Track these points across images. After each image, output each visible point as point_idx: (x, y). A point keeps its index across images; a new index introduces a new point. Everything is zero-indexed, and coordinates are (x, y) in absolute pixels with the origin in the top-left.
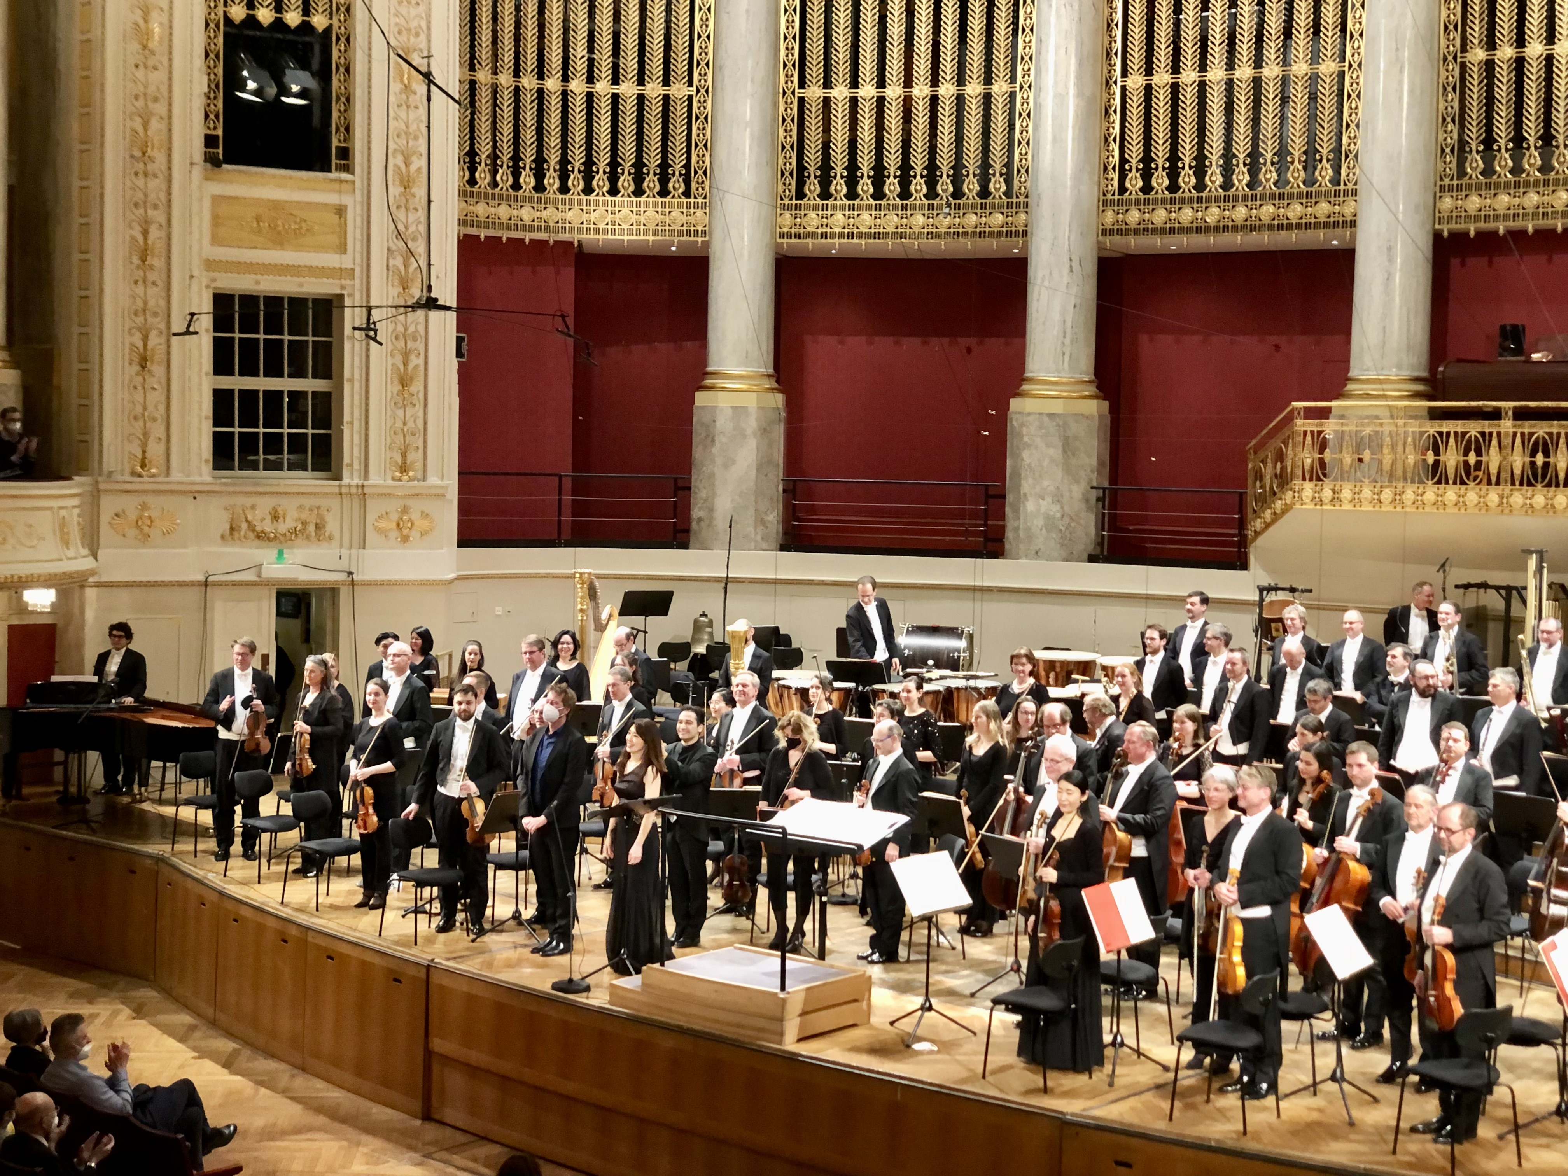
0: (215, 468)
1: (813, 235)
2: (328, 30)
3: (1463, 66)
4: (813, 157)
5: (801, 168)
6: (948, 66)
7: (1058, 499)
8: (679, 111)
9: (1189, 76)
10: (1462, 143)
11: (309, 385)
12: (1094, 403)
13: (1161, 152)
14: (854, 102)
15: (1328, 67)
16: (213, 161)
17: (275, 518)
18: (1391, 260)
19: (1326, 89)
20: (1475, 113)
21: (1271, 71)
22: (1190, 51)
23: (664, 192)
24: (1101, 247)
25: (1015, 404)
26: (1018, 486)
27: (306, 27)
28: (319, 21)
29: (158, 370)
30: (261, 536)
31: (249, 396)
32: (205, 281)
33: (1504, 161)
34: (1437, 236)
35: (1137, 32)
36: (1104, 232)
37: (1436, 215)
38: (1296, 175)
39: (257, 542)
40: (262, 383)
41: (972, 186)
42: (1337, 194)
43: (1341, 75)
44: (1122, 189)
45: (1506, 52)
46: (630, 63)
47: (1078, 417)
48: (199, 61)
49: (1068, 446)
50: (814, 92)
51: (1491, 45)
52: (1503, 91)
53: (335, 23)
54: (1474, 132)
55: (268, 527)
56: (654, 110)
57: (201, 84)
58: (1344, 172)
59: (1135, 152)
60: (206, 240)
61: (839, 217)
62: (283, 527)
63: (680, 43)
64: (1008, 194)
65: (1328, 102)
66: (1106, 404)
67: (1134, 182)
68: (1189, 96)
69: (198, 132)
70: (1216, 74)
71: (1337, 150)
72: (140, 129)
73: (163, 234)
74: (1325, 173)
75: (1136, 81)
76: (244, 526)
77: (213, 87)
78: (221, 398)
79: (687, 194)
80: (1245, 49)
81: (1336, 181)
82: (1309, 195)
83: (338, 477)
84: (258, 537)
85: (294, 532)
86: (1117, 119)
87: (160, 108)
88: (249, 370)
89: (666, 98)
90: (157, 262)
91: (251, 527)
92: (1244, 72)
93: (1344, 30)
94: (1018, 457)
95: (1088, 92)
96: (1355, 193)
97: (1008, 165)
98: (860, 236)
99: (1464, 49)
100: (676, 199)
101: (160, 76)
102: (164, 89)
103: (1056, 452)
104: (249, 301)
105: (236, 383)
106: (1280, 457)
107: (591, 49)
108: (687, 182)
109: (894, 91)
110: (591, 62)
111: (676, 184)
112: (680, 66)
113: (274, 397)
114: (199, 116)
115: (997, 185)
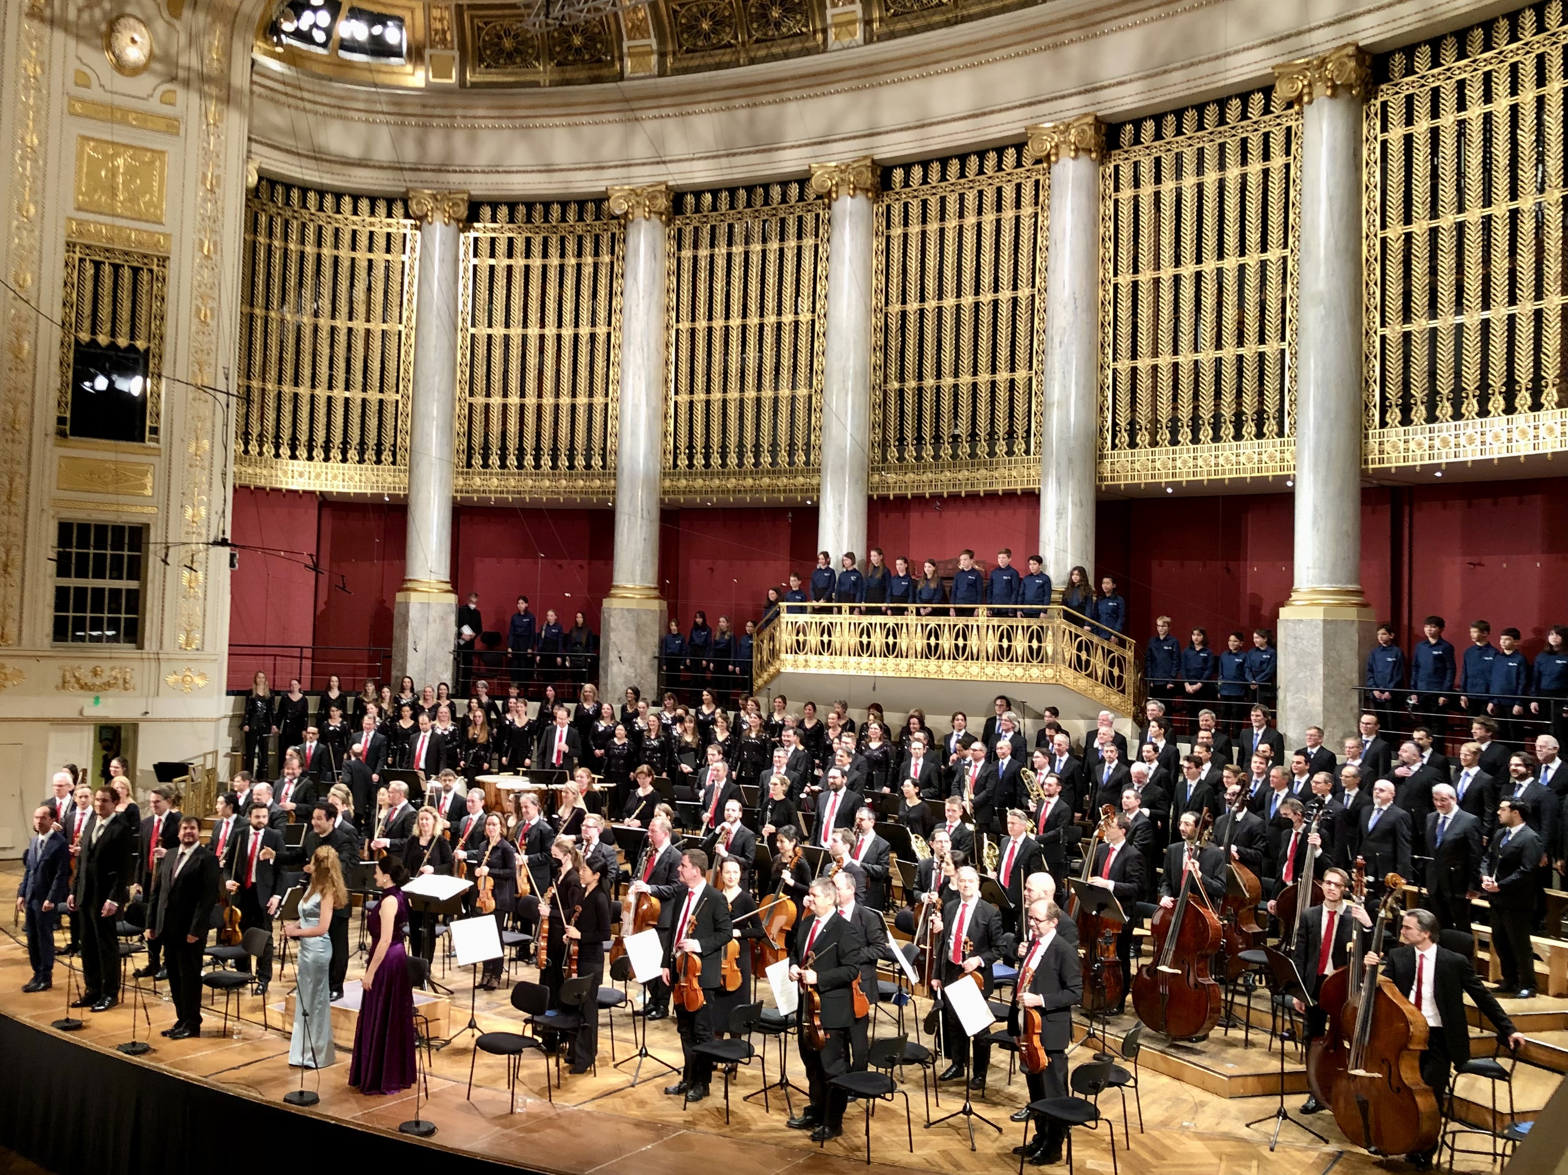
0: (55, 640)
1: (477, 491)
2: (147, 350)
3: (885, 392)
4: (477, 440)
5: (470, 447)
6: (566, 385)
7: (632, 665)
8: (390, 410)
9: (716, 395)
10: (885, 440)
11: (125, 584)
12: (657, 602)
13: (699, 442)
14: (505, 407)
15: (802, 392)
16: (61, 434)
17: (95, 674)
18: (841, 513)
19: (800, 405)
20: (892, 422)
21: (768, 393)
22: (717, 380)
23: (379, 462)
24: (662, 501)
25: (606, 602)
26: (607, 656)
27: (132, 348)
28: (141, 344)
29: (16, 574)
30: (84, 687)
31: (81, 592)
32: (51, 512)
33: (910, 452)
34: (870, 498)
35: (684, 368)
36: (665, 492)
37: (871, 487)
38: (783, 458)
39: (82, 692)
40: (91, 583)
41: (580, 461)
42: (808, 471)
43: (810, 397)
44: (675, 466)
45: (912, 383)
46: (358, 377)
47: (647, 612)
48: (55, 368)
49: (639, 630)
50: (479, 400)
51: (902, 379)
52: (909, 408)
53: (152, 346)
54: (892, 433)
55: (89, 679)
56: (373, 408)
57: (56, 382)
58: (812, 458)
59: (683, 442)
60: (54, 485)
61: (495, 481)
62: (98, 681)
63: (391, 365)
64: (604, 467)
65: (801, 414)
66: (665, 603)
67: (683, 462)
68: (716, 409)
69: (53, 414)
70: (733, 394)
71: (808, 444)
72: (11, 411)
73: (23, 481)
74: (800, 458)
75: (684, 398)
76: (73, 680)
77: (64, 385)
78: (61, 594)
79: (394, 463)
80: (751, 379)
81: (807, 463)
82: (791, 472)
83: (141, 647)
84: (82, 688)
85: (108, 685)
86: (672, 422)
87: (27, 398)
88: (82, 573)
89: (381, 401)
90: (20, 501)
91: (78, 680)
92: (751, 394)
93: (811, 369)
94: (608, 637)
95: (653, 403)
96: (819, 471)
97: (604, 449)
98: (508, 492)
99: (885, 382)
100: (386, 467)
101: (28, 376)
102: (29, 385)
103: (632, 634)
104: (84, 528)
105: (73, 582)
106: (772, 638)
107: (331, 368)
108: (394, 455)
109: (531, 401)
110: (331, 377)
111: (386, 456)
112: (391, 380)
113: (98, 592)
114: (53, 403)
115: (597, 461)
